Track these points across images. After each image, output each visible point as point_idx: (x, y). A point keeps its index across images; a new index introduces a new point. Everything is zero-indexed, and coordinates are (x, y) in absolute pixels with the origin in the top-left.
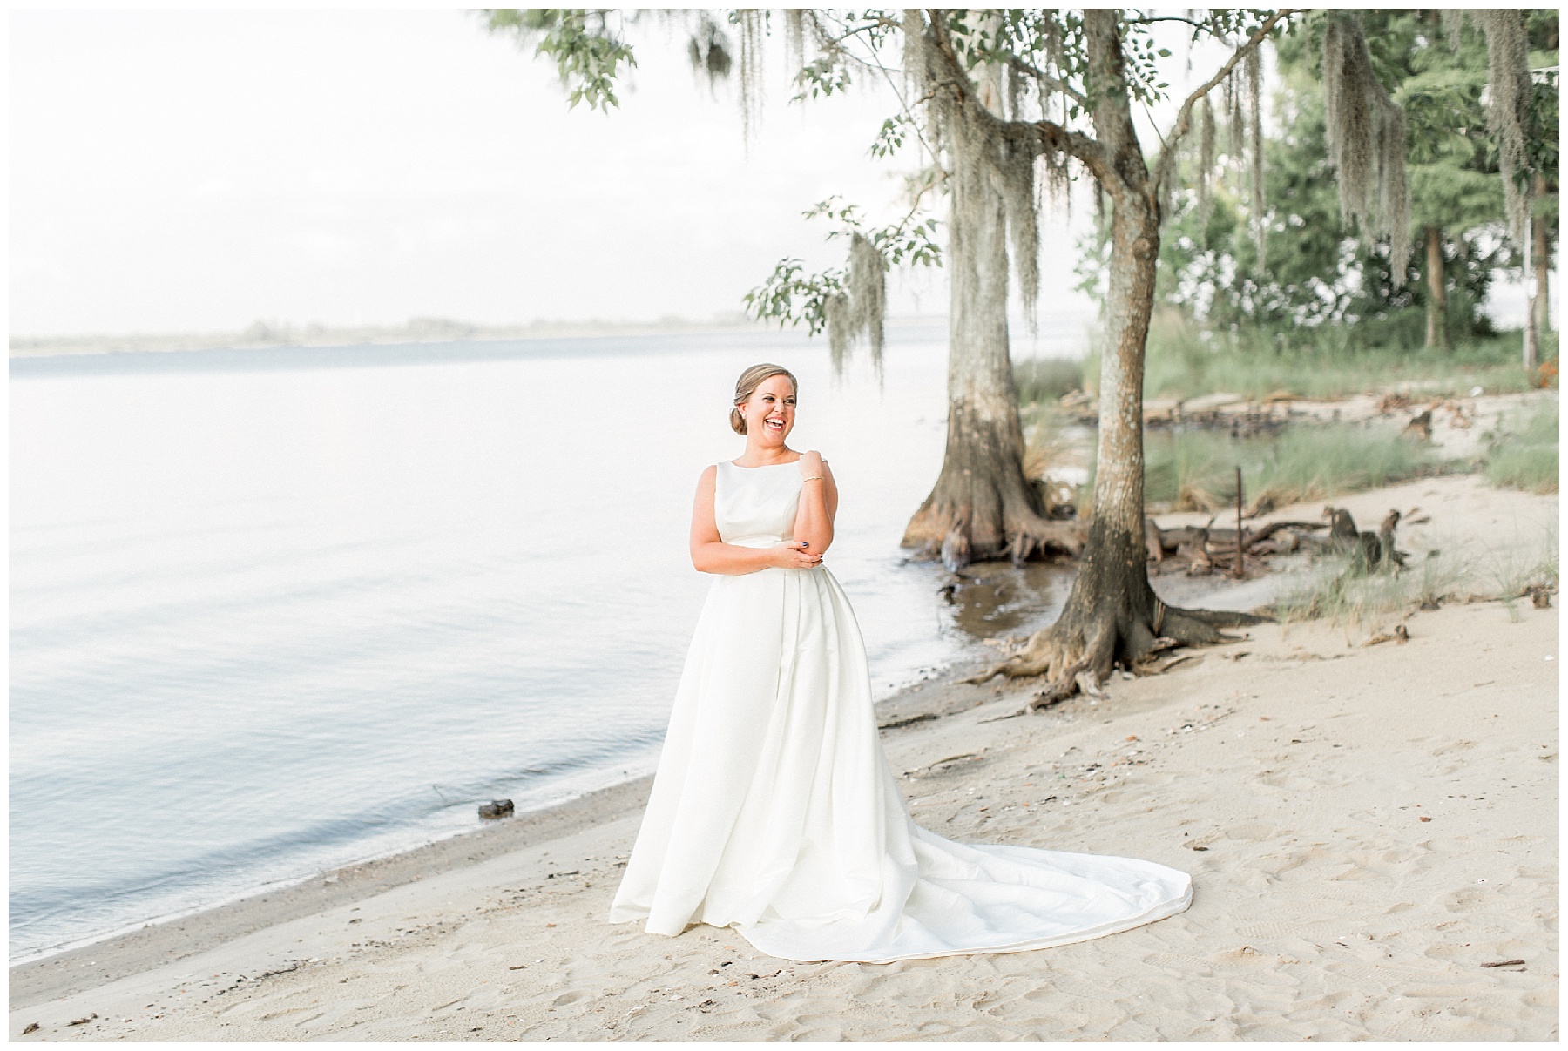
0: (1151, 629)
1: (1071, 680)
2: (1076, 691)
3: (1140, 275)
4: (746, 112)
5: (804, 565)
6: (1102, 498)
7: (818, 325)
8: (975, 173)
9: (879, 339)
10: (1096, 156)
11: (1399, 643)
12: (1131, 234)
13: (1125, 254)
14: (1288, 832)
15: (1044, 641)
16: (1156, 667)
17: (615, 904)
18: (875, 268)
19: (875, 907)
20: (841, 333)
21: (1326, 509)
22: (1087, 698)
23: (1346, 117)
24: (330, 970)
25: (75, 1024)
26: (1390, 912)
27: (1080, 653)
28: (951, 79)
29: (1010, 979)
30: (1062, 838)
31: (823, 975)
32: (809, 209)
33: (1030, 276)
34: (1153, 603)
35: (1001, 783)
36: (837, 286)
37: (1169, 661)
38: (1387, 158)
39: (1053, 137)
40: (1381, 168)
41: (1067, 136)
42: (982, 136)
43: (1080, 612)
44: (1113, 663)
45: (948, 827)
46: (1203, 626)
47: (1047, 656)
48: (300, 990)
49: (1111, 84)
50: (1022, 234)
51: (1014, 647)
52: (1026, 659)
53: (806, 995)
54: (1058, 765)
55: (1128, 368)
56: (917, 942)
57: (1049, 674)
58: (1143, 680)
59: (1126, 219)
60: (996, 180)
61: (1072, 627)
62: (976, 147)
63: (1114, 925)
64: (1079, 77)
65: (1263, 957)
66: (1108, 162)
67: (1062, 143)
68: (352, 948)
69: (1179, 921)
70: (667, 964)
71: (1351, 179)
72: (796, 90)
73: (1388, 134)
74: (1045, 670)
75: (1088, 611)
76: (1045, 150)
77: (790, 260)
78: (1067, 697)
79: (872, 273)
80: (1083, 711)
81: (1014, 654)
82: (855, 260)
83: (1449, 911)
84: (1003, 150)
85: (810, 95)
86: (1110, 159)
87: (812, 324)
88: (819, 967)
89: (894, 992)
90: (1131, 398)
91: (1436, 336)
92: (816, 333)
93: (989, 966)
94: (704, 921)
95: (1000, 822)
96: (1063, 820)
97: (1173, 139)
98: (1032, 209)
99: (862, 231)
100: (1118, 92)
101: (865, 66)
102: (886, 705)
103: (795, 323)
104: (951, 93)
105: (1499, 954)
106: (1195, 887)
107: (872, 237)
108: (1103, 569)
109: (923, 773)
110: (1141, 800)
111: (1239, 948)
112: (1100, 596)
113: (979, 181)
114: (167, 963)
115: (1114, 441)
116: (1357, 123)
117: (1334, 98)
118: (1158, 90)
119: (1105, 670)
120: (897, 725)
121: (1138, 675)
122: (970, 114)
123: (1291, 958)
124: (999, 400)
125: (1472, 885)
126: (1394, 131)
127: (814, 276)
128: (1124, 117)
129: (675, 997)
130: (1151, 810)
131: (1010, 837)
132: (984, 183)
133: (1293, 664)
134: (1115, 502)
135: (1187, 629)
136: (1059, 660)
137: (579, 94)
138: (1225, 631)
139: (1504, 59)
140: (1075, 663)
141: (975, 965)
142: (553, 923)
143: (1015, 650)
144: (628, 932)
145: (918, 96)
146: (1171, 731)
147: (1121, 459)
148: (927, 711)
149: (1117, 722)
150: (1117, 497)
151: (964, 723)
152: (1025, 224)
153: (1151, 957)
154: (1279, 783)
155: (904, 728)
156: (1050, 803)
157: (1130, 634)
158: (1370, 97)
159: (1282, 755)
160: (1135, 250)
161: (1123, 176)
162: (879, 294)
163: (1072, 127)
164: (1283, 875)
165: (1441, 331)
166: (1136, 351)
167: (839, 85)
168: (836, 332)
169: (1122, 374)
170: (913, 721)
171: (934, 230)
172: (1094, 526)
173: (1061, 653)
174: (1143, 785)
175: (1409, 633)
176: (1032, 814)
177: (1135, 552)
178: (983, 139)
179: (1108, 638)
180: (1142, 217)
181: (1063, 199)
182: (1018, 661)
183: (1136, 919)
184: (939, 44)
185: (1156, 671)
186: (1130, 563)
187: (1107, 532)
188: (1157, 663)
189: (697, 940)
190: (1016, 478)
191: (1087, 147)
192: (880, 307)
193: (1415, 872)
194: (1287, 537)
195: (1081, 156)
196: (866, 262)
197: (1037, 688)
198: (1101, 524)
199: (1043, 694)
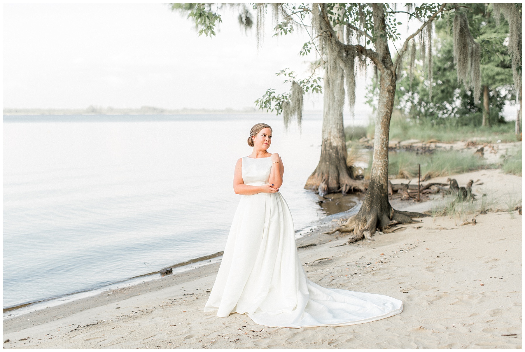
0: (389, 217)
1: (362, 234)
2: (363, 237)
3: (389, 98)
4: (258, 38)
5: (272, 192)
6: (374, 173)
7: (280, 111)
8: (335, 62)
9: (300, 117)
10: (375, 57)
11: (473, 225)
12: (386, 84)
13: (384, 91)
14: (435, 288)
15: (353, 221)
16: (390, 231)
17: (207, 305)
18: (300, 93)
19: (295, 309)
20: (288, 114)
21: (448, 179)
22: (367, 240)
23: (460, 47)
24: (109, 324)
25: (22, 340)
26: (471, 316)
27: (365, 225)
28: (328, 30)
29: (340, 335)
30: (358, 287)
31: (277, 332)
32: (278, 73)
33: (352, 97)
34: (390, 209)
35: (337, 268)
36: (286, 99)
37: (395, 228)
38: (473, 61)
39: (361, 50)
40: (471, 64)
41: (366, 50)
42: (337, 49)
43: (365, 211)
44: (376, 228)
45: (320, 282)
46: (406, 217)
47: (353, 226)
48: (98, 331)
49: (381, 33)
50: (350, 83)
51: (342, 222)
52: (346, 227)
53: (271, 338)
54: (357, 263)
55: (384, 129)
56: (309, 321)
57: (354, 231)
58: (386, 234)
59: (385, 79)
60: (342, 65)
61: (362, 216)
62: (335, 53)
63: (376, 317)
64: (370, 31)
65: (427, 330)
66: (380, 59)
67: (364, 53)
68: (116, 317)
69: (398, 317)
70: (224, 326)
71: (461, 68)
72: (275, 33)
73: (474, 53)
74: (353, 230)
75: (368, 211)
76: (358, 55)
77: (271, 89)
78: (360, 240)
79: (298, 94)
80: (366, 244)
81: (342, 225)
82: (293, 90)
83: (491, 316)
84: (344, 55)
85: (280, 34)
86: (380, 58)
87: (278, 111)
88: (275, 329)
89: (301, 338)
90: (385, 139)
91: (485, 122)
92: (279, 114)
93: (334, 330)
94: (236, 312)
95: (337, 281)
96: (359, 281)
97: (402, 53)
98: (353, 75)
99: (296, 80)
100: (384, 36)
101: (299, 24)
102: (298, 240)
103: (272, 111)
104: (328, 34)
105: (508, 331)
106: (404, 305)
107: (299, 82)
108: (373, 197)
109: (311, 264)
110: (385, 275)
111: (419, 327)
112: (372, 206)
113: (336, 65)
114: (54, 320)
115: (378, 153)
116: (464, 49)
117: (457, 40)
118: (397, 36)
119: (373, 231)
120: (302, 247)
121: (384, 233)
122: (333, 42)
123: (437, 331)
124: (339, 139)
125: (498, 308)
126: (476, 52)
127: (279, 95)
128: (385, 44)
129: (226, 338)
130: (389, 279)
131: (341, 286)
132: (338, 65)
133: (437, 231)
134: (378, 174)
135: (401, 218)
136: (357, 227)
137: (202, 31)
138: (414, 219)
139: (514, 29)
140: (363, 228)
141: (329, 330)
142: (185, 311)
143: (343, 223)
144: (211, 315)
145: (317, 35)
146: (396, 252)
147: (381, 160)
148: (313, 243)
149: (377, 249)
150: (379, 172)
151: (326, 247)
152: (351, 79)
153: (389, 329)
154: (432, 271)
155: (305, 248)
156: (354, 275)
157: (382, 219)
158: (468, 40)
159: (433, 261)
160: (388, 89)
161: (384, 64)
162: (301, 102)
163: (368, 47)
164: (434, 302)
165: (487, 121)
166: (387, 123)
167: (290, 31)
168: (286, 114)
169: (382, 131)
170: (308, 246)
171: (320, 81)
172: (371, 182)
173: (359, 225)
174: (386, 270)
175: (476, 221)
176: (348, 279)
177: (385, 191)
178: (338, 50)
179: (375, 220)
180: (391, 78)
181: (364, 72)
182: (344, 227)
183: (384, 316)
184: (324, 18)
185: (391, 232)
186: (383, 195)
187: (375, 185)
188: (391, 229)
189: (234, 318)
190: (344, 165)
191: (373, 54)
192: (301, 106)
193: (479, 303)
194: (435, 188)
195: (371, 57)
196: (297, 91)
197: (350, 236)
198: (373, 182)
199: (352, 238)
